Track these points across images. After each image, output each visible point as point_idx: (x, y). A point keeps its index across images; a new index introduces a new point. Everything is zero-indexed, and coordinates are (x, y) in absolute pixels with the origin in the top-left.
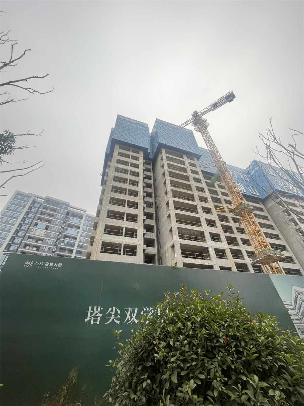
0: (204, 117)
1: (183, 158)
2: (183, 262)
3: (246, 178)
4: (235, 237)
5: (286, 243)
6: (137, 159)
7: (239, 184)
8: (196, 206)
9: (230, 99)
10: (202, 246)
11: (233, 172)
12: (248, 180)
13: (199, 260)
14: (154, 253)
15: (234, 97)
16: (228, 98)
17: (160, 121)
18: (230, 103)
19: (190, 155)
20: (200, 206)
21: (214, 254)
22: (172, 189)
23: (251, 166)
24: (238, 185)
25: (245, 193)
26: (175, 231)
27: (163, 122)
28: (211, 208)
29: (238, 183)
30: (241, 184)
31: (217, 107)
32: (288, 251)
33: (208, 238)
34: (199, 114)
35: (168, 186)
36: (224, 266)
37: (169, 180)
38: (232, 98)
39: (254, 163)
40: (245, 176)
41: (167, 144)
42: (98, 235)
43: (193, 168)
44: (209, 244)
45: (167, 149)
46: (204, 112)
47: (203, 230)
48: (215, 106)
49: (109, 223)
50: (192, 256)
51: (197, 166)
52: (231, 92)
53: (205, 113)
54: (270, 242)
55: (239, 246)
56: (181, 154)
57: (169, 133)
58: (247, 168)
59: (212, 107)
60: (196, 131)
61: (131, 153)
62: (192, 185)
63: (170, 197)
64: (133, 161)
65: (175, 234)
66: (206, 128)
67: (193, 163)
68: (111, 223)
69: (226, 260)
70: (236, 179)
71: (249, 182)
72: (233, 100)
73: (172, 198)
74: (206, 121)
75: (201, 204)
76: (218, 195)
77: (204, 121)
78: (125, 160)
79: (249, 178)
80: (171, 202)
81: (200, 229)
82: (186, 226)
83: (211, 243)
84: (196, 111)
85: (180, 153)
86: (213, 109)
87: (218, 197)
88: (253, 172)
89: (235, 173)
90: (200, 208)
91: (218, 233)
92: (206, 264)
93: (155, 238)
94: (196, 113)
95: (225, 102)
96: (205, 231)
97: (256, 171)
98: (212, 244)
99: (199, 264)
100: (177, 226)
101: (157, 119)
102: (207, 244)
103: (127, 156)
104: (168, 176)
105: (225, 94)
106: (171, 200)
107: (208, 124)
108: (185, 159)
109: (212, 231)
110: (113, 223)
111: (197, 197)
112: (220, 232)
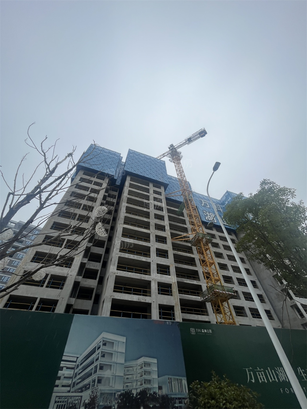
0: (179, 150)
1: (149, 186)
2: (112, 297)
3: (219, 209)
4: (197, 270)
5: (256, 278)
6: (100, 185)
7: (211, 214)
8: (149, 234)
9: (202, 134)
10: (143, 279)
11: (205, 202)
12: (222, 210)
13: (135, 295)
14: (92, 287)
15: (206, 133)
16: (201, 134)
17: (132, 152)
18: (203, 138)
19: (157, 184)
20: (154, 234)
21: (155, 288)
22: (126, 215)
23: (225, 197)
24: (209, 214)
25: (215, 223)
26: (115, 261)
27: (135, 152)
28: (167, 237)
29: (209, 213)
30: (213, 214)
31: (191, 141)
32: (258, 288)
33: (153, 270)
34: (175, 147)
35: (122, 212)
36: (165, 304)
37: (125, 207)
38: (204, 134)
39: (227, 194)
40: (218, 206)
41: (133, 172)
42: (22, 263)
43: (157, 196)
44: (153, 277)
45: (132, 177)
46: (179, 145)
47: (150, 260)
48: (190, 140)
49: (41, 250)
50: (127, 291)
51: (162, 194)
52: (203, 129)
53: (181, 146)
54: (237, 277)
55: (199, 280)
56: (148, 182)
57: (138, 162)
58: (221, 199)
59: (186, 141)
60: (171, 162)
61: (95, 179)
62: (150, 213)
63: (121, 224)
64: (95, 187)
65: (113, 264)
66: (180, 160)
67: (158, 191)
68: (44, 249)
69: (170, 297)
70: (207, 209)
71: (222, 212)
72: (205, 136)
73: (122, 225)
74: (180, 154)
75: (156, 232)
76: (186, 224)
77: (179, 153)
78: (85, 185)
79: (223, 208)
80: (120, 229)
81: (146, 259)
82: (130, 256)
83: (156, 276)
84: (172, 144)
85: (147, 180)
86: (188, 143)
87: (185, 226)
88: (227, 203)
89: (208, 203)
90: (153, 236)
91: (168, 264)
92: (142, 301)
93: (98, 269)
94: (172, 146)
95: (199, 138)
96: (151, 262)
97: (228, 202)
98: (157, 278)
99: (133, 300)
100: (119, 256)
101: (129, 149)
102: (151, 276)
103: (90, 182)
104: (125, 203)
105: (198, 130)
106: (121, 227)
107: (182, 156)
108: (151, 188)
109: (161, 262)
110: (46, 250)
111: (153, 226)
112: (171, 263)
